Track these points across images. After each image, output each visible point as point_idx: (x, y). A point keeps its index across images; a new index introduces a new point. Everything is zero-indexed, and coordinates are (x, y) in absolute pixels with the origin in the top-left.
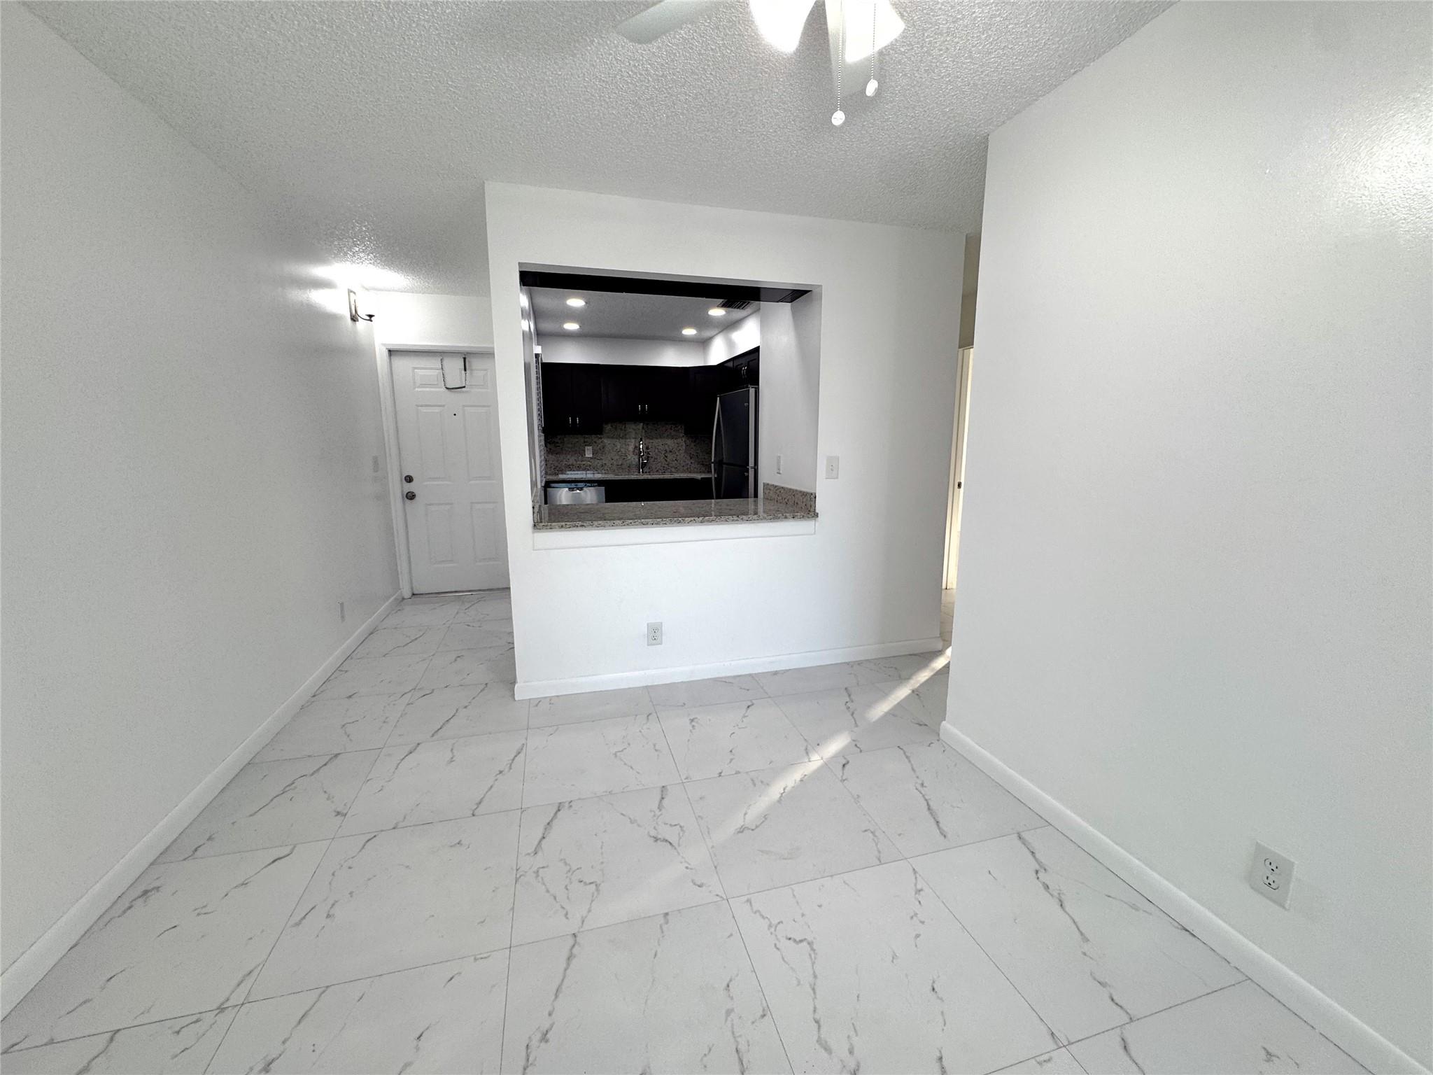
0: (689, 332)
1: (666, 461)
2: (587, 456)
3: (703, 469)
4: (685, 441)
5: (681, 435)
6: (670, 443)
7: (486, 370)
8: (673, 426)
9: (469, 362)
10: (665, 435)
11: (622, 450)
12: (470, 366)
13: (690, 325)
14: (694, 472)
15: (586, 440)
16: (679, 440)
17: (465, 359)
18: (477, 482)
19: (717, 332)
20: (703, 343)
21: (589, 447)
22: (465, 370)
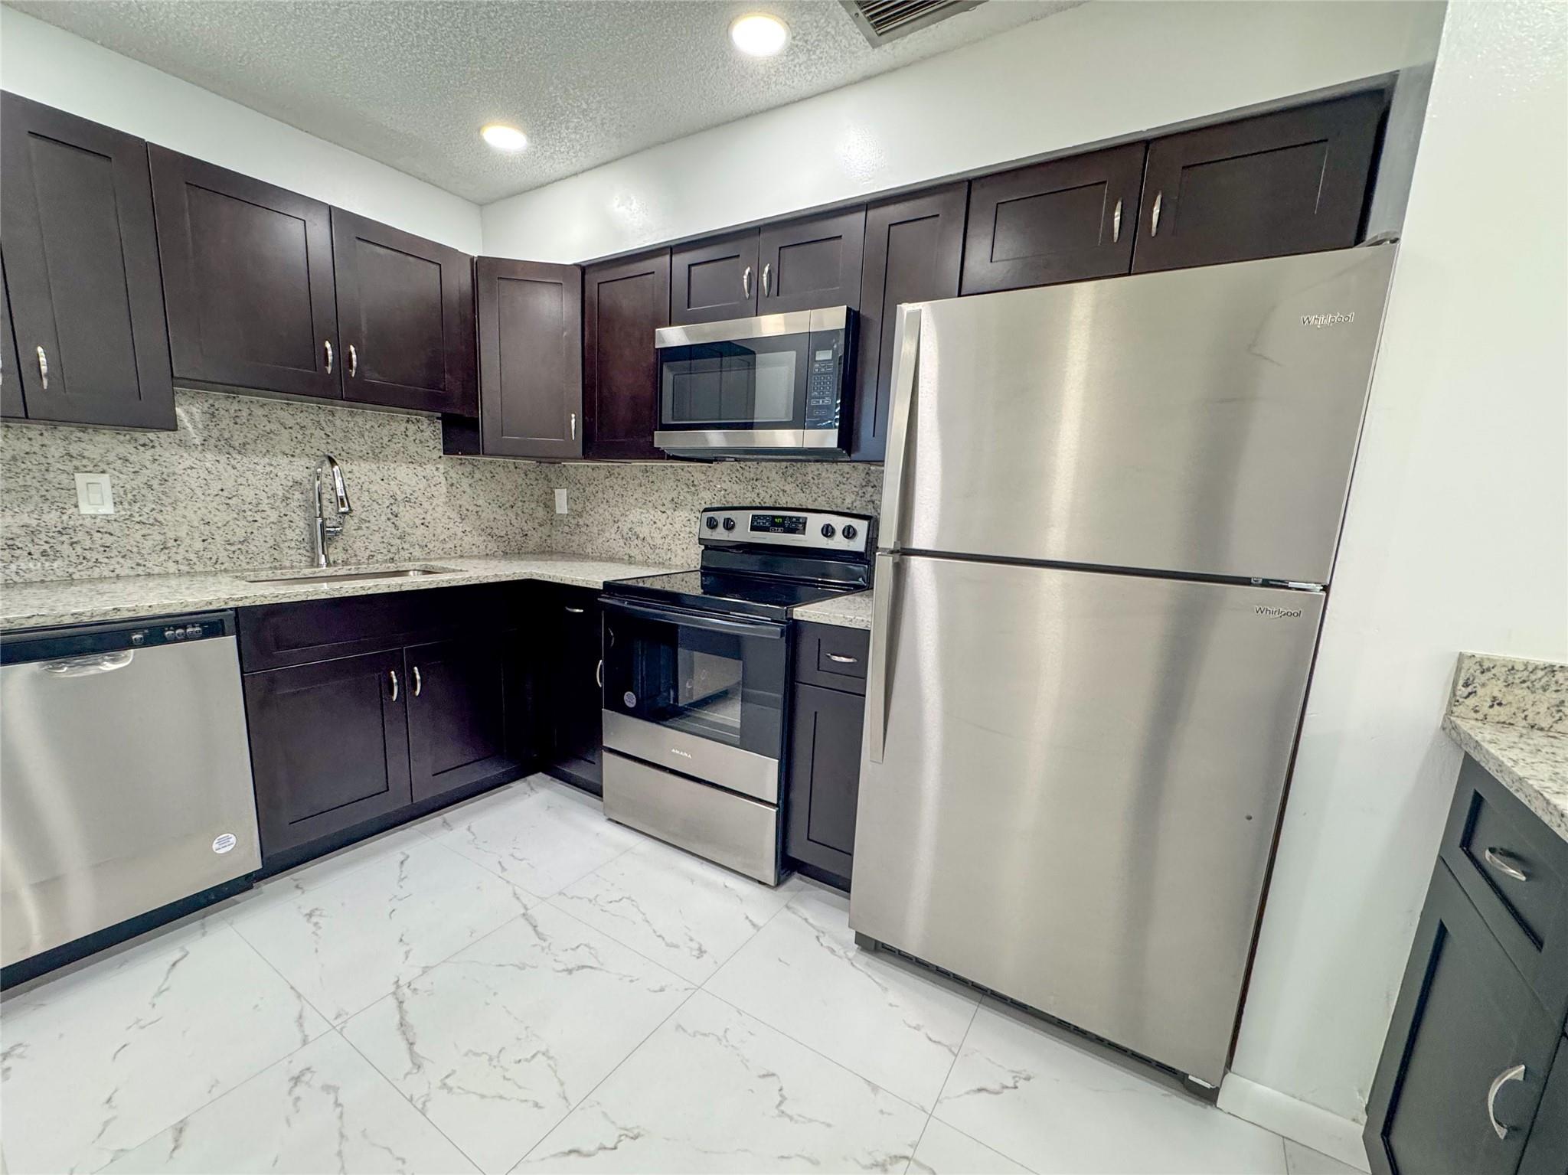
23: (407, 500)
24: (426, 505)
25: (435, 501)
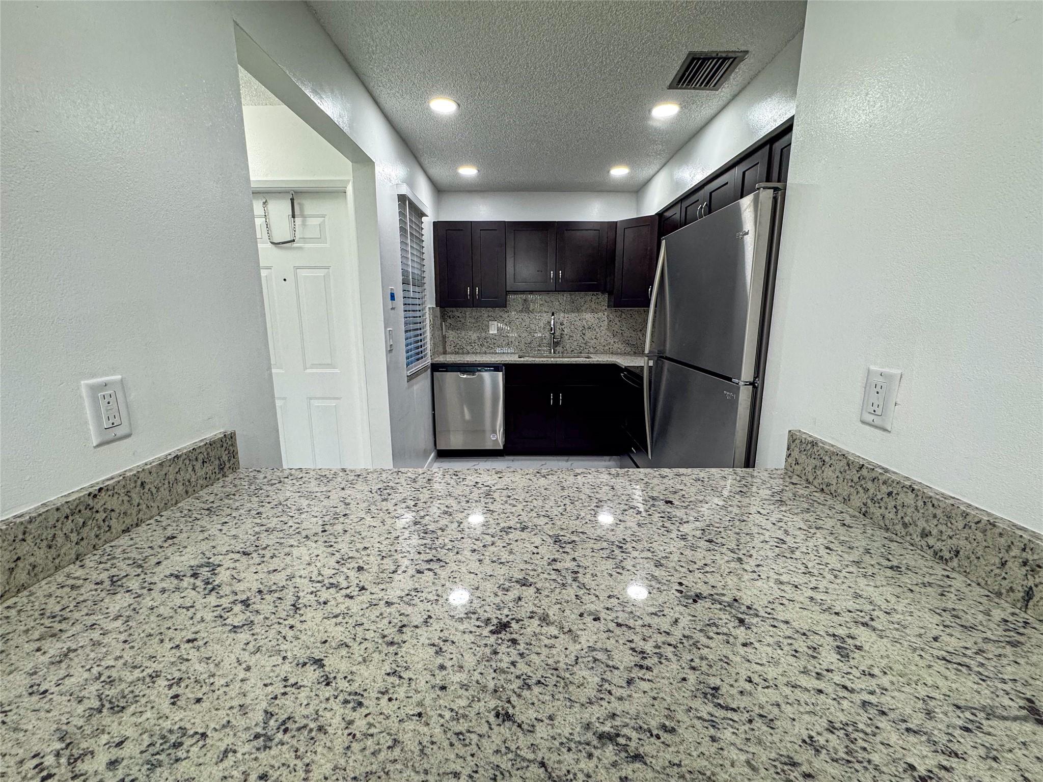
0: (619, 172)
1: (584, 339)
2: (491, 332)
3: (628, 349)
4: (608, 316)
5: (604, 308)
6: (589, 317)
7: (323, 216)
8: (594, 298)
9: (300, 204)
10: (583, 308)
11: (531, 325)
12: (302, 210)
13: (620, 159)
14: (617, 354)
15: (490, 314)
16: (600, 314)
17: (292, 200)
18: (314, 370)
19: (658, 167)
20: (637, 190)
21: (493, 322)
22: (293, 216)
23: (589, 328)
24: (597, 330)
25: (602, 328)
